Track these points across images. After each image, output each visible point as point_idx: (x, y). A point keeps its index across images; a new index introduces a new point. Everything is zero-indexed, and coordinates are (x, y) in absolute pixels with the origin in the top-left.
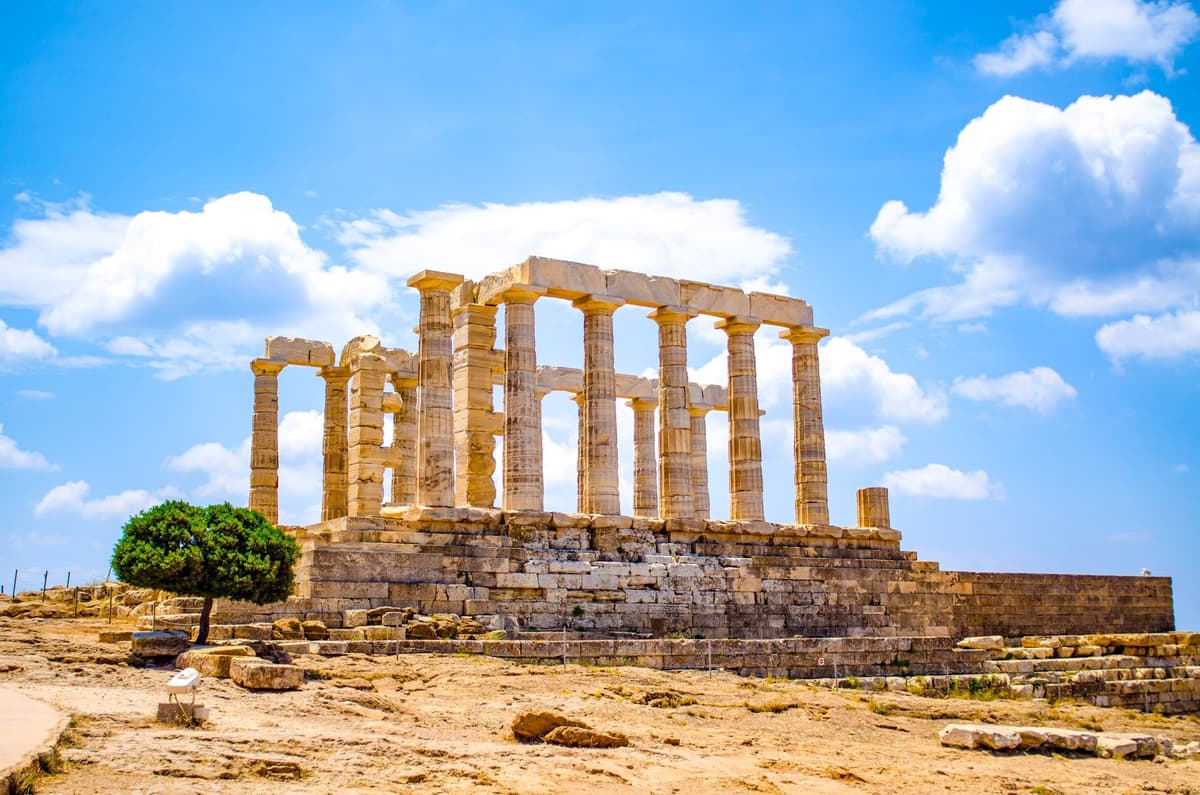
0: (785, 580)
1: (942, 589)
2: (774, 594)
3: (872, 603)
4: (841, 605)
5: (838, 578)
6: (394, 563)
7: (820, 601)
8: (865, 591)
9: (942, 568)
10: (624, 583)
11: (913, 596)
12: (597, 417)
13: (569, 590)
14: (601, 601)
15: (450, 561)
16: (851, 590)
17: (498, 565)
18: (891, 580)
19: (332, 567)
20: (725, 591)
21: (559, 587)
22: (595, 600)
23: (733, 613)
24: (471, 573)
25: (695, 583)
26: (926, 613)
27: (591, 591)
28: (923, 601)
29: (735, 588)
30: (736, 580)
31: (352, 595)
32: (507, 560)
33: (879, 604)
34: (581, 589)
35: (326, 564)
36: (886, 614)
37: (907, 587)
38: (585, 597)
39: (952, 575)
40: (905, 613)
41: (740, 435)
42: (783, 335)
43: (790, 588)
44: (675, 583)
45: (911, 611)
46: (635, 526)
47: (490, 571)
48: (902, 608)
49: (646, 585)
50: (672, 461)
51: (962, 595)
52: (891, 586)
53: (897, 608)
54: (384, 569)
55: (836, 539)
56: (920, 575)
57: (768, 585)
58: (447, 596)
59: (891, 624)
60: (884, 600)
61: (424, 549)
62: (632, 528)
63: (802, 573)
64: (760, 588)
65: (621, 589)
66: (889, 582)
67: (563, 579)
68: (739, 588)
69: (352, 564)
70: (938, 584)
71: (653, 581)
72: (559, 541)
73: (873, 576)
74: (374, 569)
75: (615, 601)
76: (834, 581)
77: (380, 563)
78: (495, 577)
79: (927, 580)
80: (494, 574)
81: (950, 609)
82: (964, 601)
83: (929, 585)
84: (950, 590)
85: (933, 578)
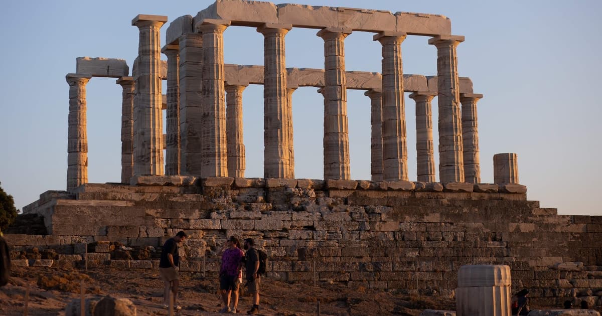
0: (419, 223)
1: (558, 229)
2: (409, 233)
3: (494, 239)
4: (467, 241)
5: (465, 221)
6: (110, 213)
7: (450, 238)
8: (488, 230)
9: (559, 213)
10: (288, 225)
11: (532, 234)
12: (271, 109)
13: (243, 230)
14: (269, 238)
15: (155, 211)
16: (476, 230)
17: (191, 214)
18: (512, 222)
19: (68, 216)
20: (369, 231)
21: (237, 229)
22: (265, 237)
23: (375, 246)
24: (171, 219)
25: (344, 225)
26: (543, 247)
27: (263, 231)
28: (540, 238)
29: (377, 228)
30: (378, 223)
31: (81, 234)
32: (197, 211)
33: (501, 240)
34: (254, 230)
35: (64, 214)
36: (507, 247)
37: (525, 227)
38: (257, 235)
39: (569, 219)
40: (525, 247)
41: (388, 118)
42: (431, 42)
43: (423, 229)
44: (328, 225)
45: (529, 245)
46: (299, 186)
47: (185, 218)
48: (522, 243)
49: (305, 227)
50: (332, 139)
51: (575, 233)
52: (512, 227)
53: (517, 243)
54: (104, 217)
55: (469, 192)
56: (538, 219)
57: (405, 226)
58: (147, 234)
59: (511, 254)
60: (505, 237)
61: (137, 204)
62: (297, 187)
63: (434, 218)
64: (398, 228)
65: (285, 230)
66: (511, 224)
67: (240, 223)
68: (380, 228)
69: (81, 214)
70: (555, 225)
71: (311, 224)
72: (241, 197)
73: (496, 219)
74: (96, 217)
75: (280, 238)
76: (462, 223)
77: (101, 213)
78: (188, 222)
79: (544, 222)
80: (188, 220)
81: (565, 244)
82: (578, 238)
83: (547, 225)
84: (565, 229)
85: (551, 220)
